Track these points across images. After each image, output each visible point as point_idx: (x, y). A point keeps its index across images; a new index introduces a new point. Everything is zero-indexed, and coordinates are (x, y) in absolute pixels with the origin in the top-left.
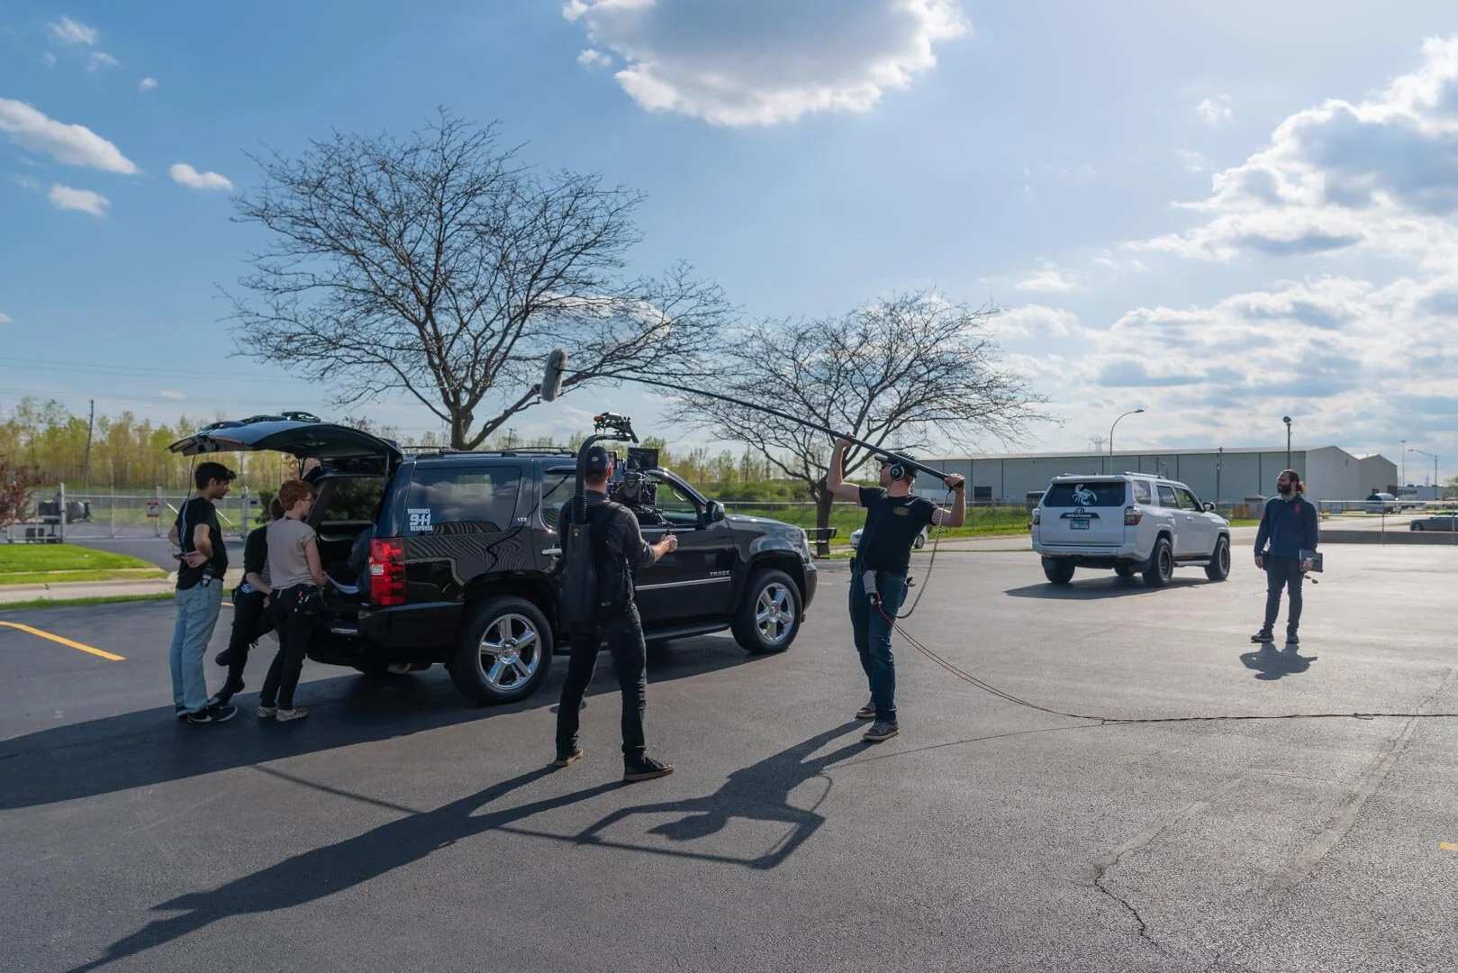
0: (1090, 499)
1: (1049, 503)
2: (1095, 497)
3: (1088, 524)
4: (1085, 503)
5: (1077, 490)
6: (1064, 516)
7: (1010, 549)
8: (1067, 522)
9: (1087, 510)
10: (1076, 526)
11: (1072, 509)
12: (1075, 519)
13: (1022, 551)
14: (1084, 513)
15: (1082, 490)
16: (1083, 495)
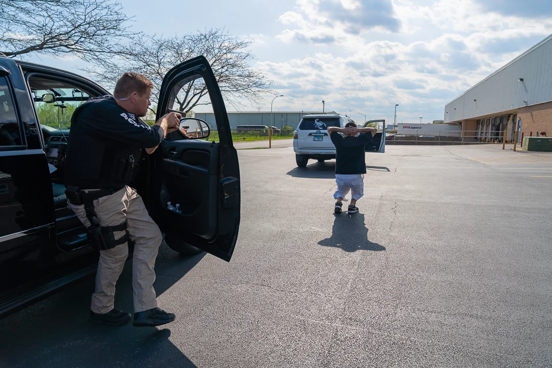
0: (323, 126)
1: (302, 127)
2: (325, 125)
3: (322, 138)
4: (320, 128)
5: (316, 122)
6: (310, 134)
7: (256, 147)
8: (312, 138)
9: (322, 131)
10: (316, 139)
11: (315, 131)
12: (316, 136)
13: (254, 149)
14: (321, 133)
15: (318, 121)
16: (320, 124)
